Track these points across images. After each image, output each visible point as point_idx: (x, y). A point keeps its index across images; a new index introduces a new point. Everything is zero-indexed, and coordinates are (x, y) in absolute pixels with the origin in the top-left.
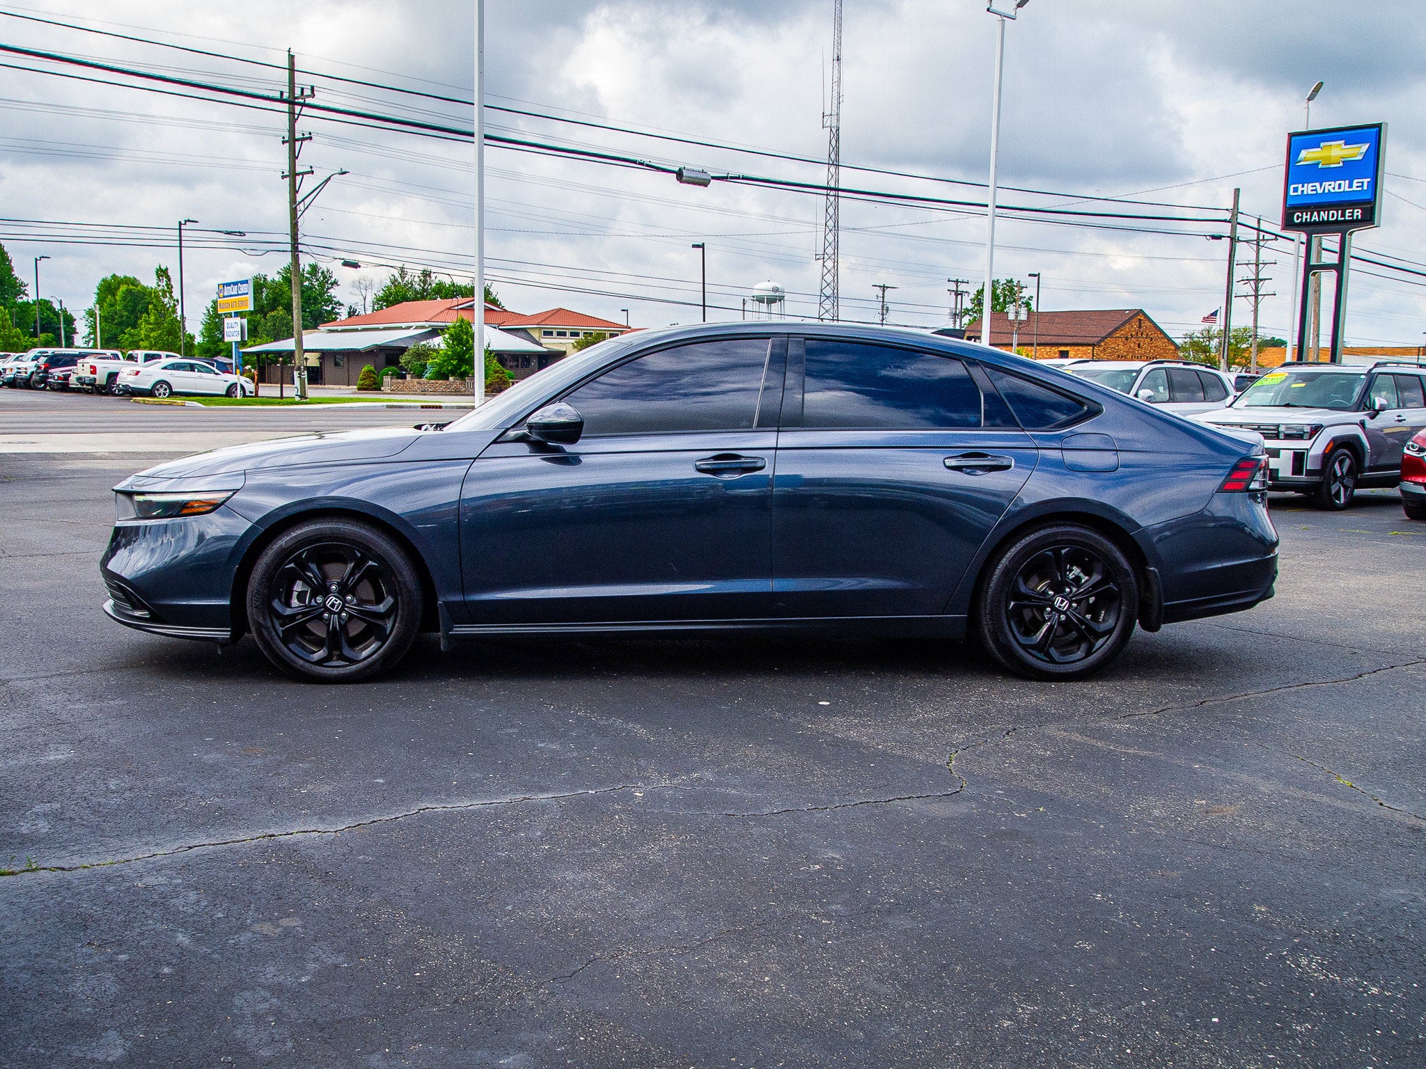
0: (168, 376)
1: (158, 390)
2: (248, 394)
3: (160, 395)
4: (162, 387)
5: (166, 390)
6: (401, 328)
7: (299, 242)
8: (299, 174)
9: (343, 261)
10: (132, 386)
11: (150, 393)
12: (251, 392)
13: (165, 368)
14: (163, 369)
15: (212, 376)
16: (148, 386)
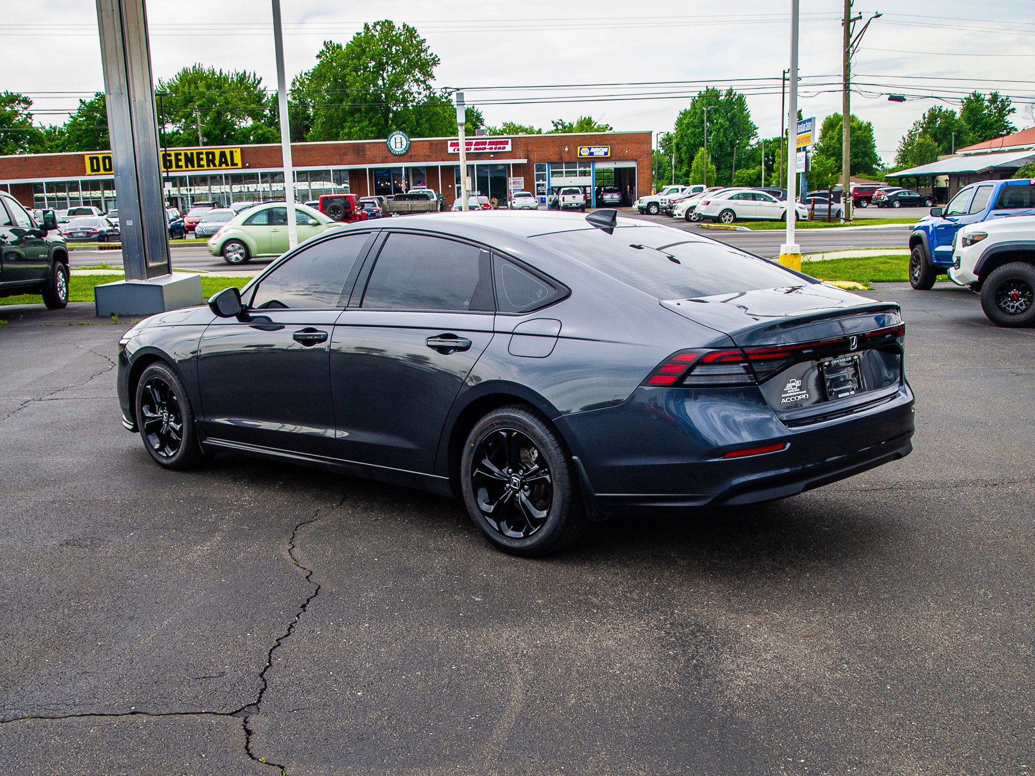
0: (731, 205)
1: (724, 217)
2: (801, 218)
3: (725, 221)
4: (727, 214)
5: (730, 216)
6: (1022, 150)
7: (851, 82)
8: (851, 21)
9: (889, 96)
10: (703, 214)
11: (717, 220)
12: (804, 217)
13: (731, 198)
14: (729, 199)
15: (770, 203)
16: (716, 214)
